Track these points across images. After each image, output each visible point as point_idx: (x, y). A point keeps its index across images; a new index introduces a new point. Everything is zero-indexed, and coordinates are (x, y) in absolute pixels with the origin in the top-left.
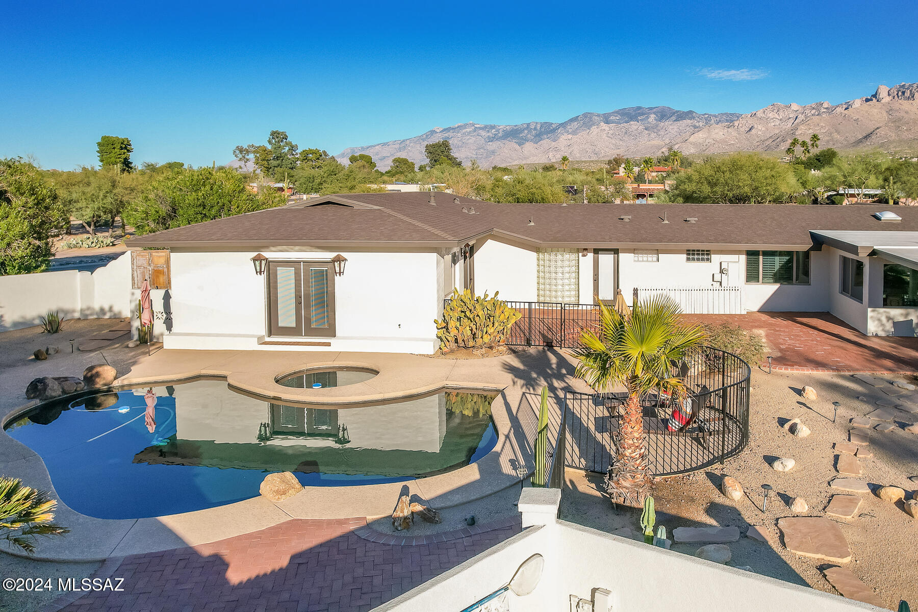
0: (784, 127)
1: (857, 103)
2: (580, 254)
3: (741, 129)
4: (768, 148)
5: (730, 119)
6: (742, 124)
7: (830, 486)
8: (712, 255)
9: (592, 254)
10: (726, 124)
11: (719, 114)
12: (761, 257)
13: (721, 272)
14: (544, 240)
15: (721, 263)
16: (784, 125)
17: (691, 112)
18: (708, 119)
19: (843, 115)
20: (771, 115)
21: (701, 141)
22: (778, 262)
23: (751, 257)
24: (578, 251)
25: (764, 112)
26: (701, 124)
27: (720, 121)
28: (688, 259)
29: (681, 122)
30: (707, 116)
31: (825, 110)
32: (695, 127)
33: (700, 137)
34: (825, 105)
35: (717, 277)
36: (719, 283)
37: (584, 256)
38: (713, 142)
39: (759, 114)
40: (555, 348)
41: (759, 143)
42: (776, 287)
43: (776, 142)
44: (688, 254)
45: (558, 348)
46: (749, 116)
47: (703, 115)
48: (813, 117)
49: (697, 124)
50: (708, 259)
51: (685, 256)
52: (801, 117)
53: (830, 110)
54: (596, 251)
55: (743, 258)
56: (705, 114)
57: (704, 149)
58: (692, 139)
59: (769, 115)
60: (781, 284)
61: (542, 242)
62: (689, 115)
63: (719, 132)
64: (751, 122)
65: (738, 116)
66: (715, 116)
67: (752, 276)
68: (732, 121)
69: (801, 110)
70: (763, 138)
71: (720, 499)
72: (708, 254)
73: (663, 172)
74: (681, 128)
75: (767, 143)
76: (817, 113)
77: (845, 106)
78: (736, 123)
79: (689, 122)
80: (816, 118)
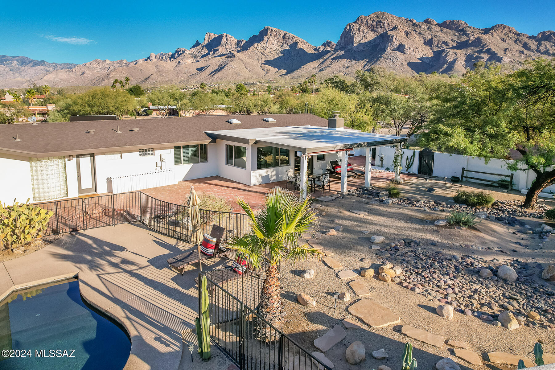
0: (103, 73)
1: (141, 62)
2: (66, 159)
3: (77, 73)
4: (94, 84)
5: (70, 67)
6: (78, 70)
7: (340, 278)
8: (155, 151)
9: (75, 158)
10: (68, 70)
11: (62, 64)
12: (182, 149)
13: (161, 160)
14: (39, 152)
15: (160, 155)
16: (103, 72)
17: (43, 61)
18: (55, 66)
19: (134, 67)
20: (95, 66)
21: (52, 79)
22: (190, 151)
23: (177, 150)
24: (64, 157)
25: (91, 64)
26: (51, 69)
27: (63, 68)
28: (140, 155)
29: (37, 67)
30: (55, 64)
31: (125, 64)
32: (47, 71)
33: (51, 77)
34: (125, 62)
35: (159, 164)
36: (160, 168)
37: (68, 160)
38: (60, 80)
39: (88, 65)
40: (79, 231)
41: (89, 82)
42: (191, 165)
43: (99, 81)
44: (140, 152)
45: (82, 231)
46: (82, 66)
47: (52, 63)
48: (119, 68)
49: (48, 69)
50: (152, 154)
51: (138, 153)
52: (112, 68)
53: (127, 64)
54: (78, 156)
55: (173, 150)
56: (53, 63)
57: (54, 84)
58: (45, 78)
59: (93, 66)
60: (193, 163)
61: (37, 154)
62: (42, 63)
63: (63, 75)
64: (83, 69)
65: (75, 66)
66: (60, 65)
67: (178, 160)
68: (71, 68)
69: (112, 64)
70: (91, 79)
71: (307, 310)
72: (152, 151)
73: (41, 98)
74: (37, 71)
75: (94, 82)
76: (120, 66)
77: (135, 63)
78: (74, 70)
79: (42, 67)
80: (120, 69)
